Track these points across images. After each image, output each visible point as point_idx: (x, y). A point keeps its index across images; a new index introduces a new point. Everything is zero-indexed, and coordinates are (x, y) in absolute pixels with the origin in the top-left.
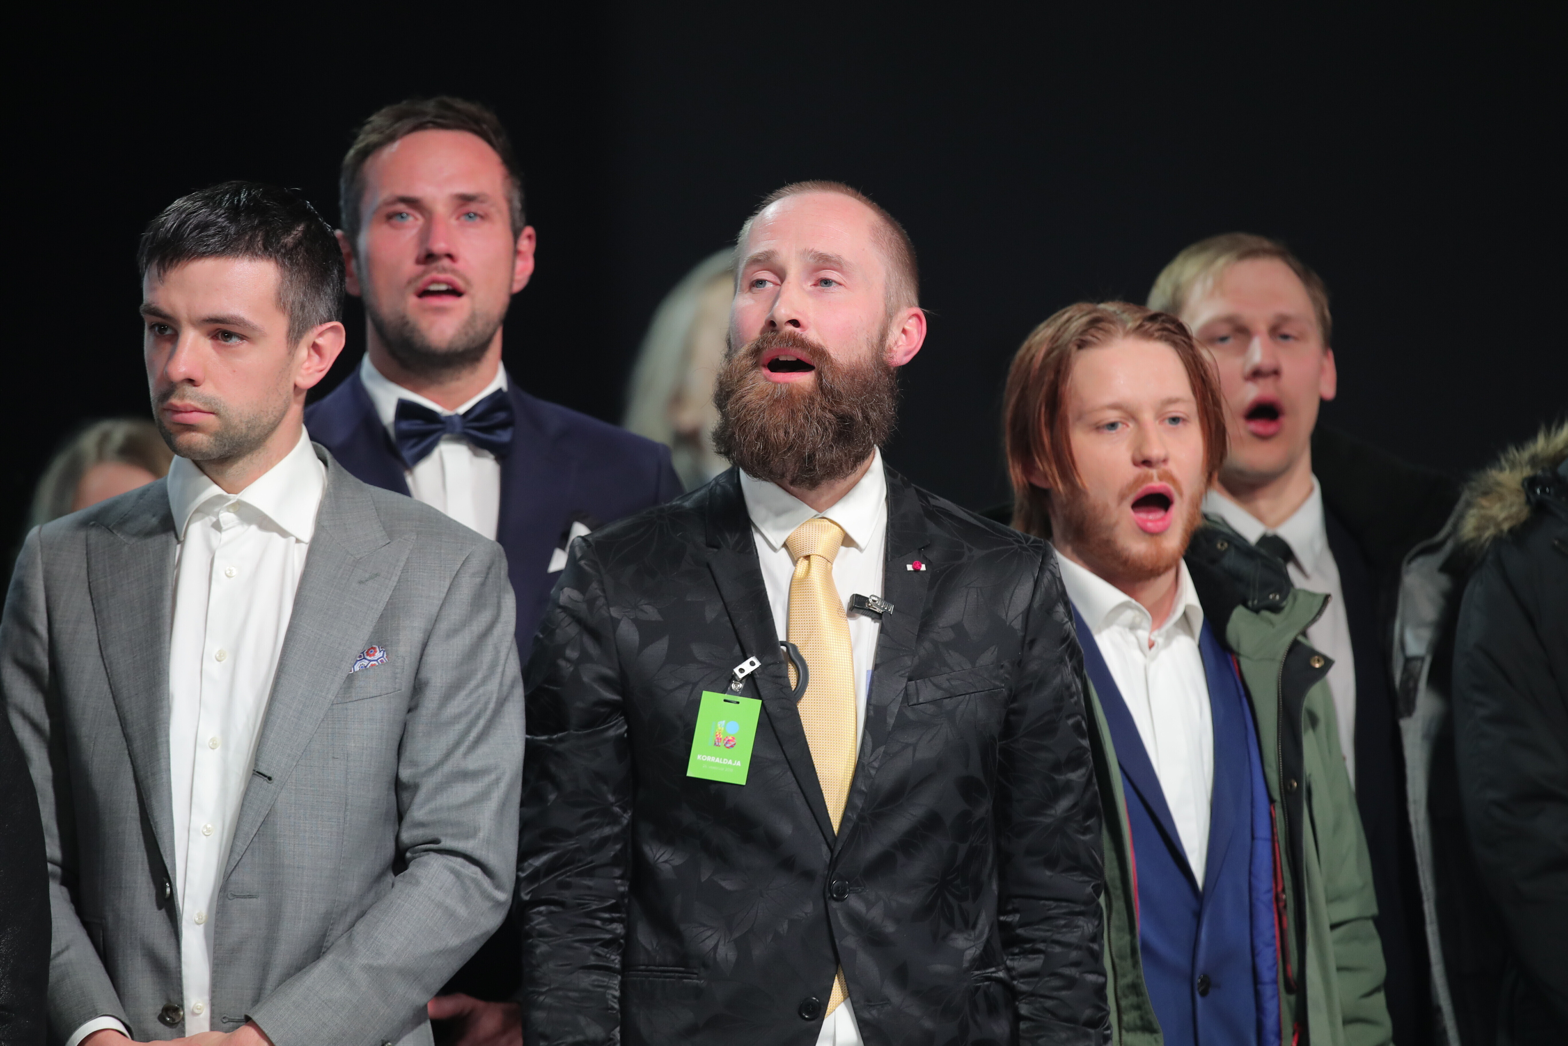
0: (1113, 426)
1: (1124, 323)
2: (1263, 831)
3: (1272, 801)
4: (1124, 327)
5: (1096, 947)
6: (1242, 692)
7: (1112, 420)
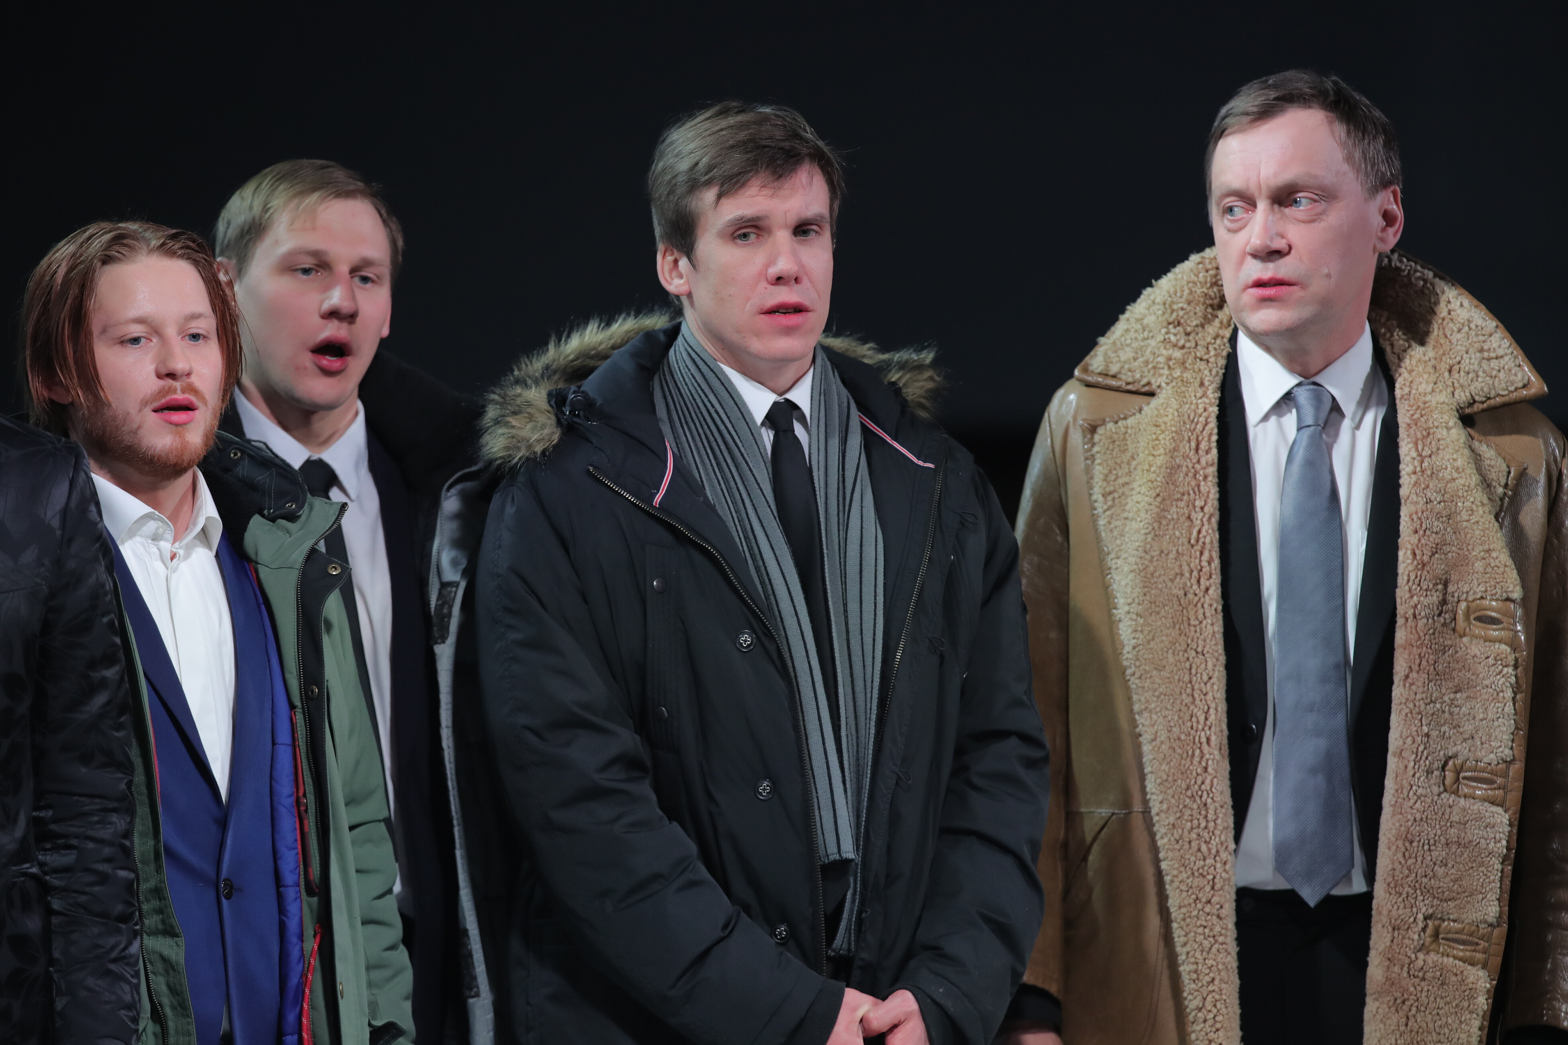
0: (136, 340)
1: (147, 241)
2: (284, 736)
3: (292, 707)
4: (149, 245)
5: (127, 843)
6: (261, 601)
7: (136, 335)
